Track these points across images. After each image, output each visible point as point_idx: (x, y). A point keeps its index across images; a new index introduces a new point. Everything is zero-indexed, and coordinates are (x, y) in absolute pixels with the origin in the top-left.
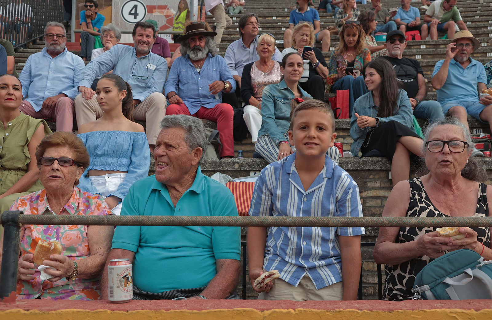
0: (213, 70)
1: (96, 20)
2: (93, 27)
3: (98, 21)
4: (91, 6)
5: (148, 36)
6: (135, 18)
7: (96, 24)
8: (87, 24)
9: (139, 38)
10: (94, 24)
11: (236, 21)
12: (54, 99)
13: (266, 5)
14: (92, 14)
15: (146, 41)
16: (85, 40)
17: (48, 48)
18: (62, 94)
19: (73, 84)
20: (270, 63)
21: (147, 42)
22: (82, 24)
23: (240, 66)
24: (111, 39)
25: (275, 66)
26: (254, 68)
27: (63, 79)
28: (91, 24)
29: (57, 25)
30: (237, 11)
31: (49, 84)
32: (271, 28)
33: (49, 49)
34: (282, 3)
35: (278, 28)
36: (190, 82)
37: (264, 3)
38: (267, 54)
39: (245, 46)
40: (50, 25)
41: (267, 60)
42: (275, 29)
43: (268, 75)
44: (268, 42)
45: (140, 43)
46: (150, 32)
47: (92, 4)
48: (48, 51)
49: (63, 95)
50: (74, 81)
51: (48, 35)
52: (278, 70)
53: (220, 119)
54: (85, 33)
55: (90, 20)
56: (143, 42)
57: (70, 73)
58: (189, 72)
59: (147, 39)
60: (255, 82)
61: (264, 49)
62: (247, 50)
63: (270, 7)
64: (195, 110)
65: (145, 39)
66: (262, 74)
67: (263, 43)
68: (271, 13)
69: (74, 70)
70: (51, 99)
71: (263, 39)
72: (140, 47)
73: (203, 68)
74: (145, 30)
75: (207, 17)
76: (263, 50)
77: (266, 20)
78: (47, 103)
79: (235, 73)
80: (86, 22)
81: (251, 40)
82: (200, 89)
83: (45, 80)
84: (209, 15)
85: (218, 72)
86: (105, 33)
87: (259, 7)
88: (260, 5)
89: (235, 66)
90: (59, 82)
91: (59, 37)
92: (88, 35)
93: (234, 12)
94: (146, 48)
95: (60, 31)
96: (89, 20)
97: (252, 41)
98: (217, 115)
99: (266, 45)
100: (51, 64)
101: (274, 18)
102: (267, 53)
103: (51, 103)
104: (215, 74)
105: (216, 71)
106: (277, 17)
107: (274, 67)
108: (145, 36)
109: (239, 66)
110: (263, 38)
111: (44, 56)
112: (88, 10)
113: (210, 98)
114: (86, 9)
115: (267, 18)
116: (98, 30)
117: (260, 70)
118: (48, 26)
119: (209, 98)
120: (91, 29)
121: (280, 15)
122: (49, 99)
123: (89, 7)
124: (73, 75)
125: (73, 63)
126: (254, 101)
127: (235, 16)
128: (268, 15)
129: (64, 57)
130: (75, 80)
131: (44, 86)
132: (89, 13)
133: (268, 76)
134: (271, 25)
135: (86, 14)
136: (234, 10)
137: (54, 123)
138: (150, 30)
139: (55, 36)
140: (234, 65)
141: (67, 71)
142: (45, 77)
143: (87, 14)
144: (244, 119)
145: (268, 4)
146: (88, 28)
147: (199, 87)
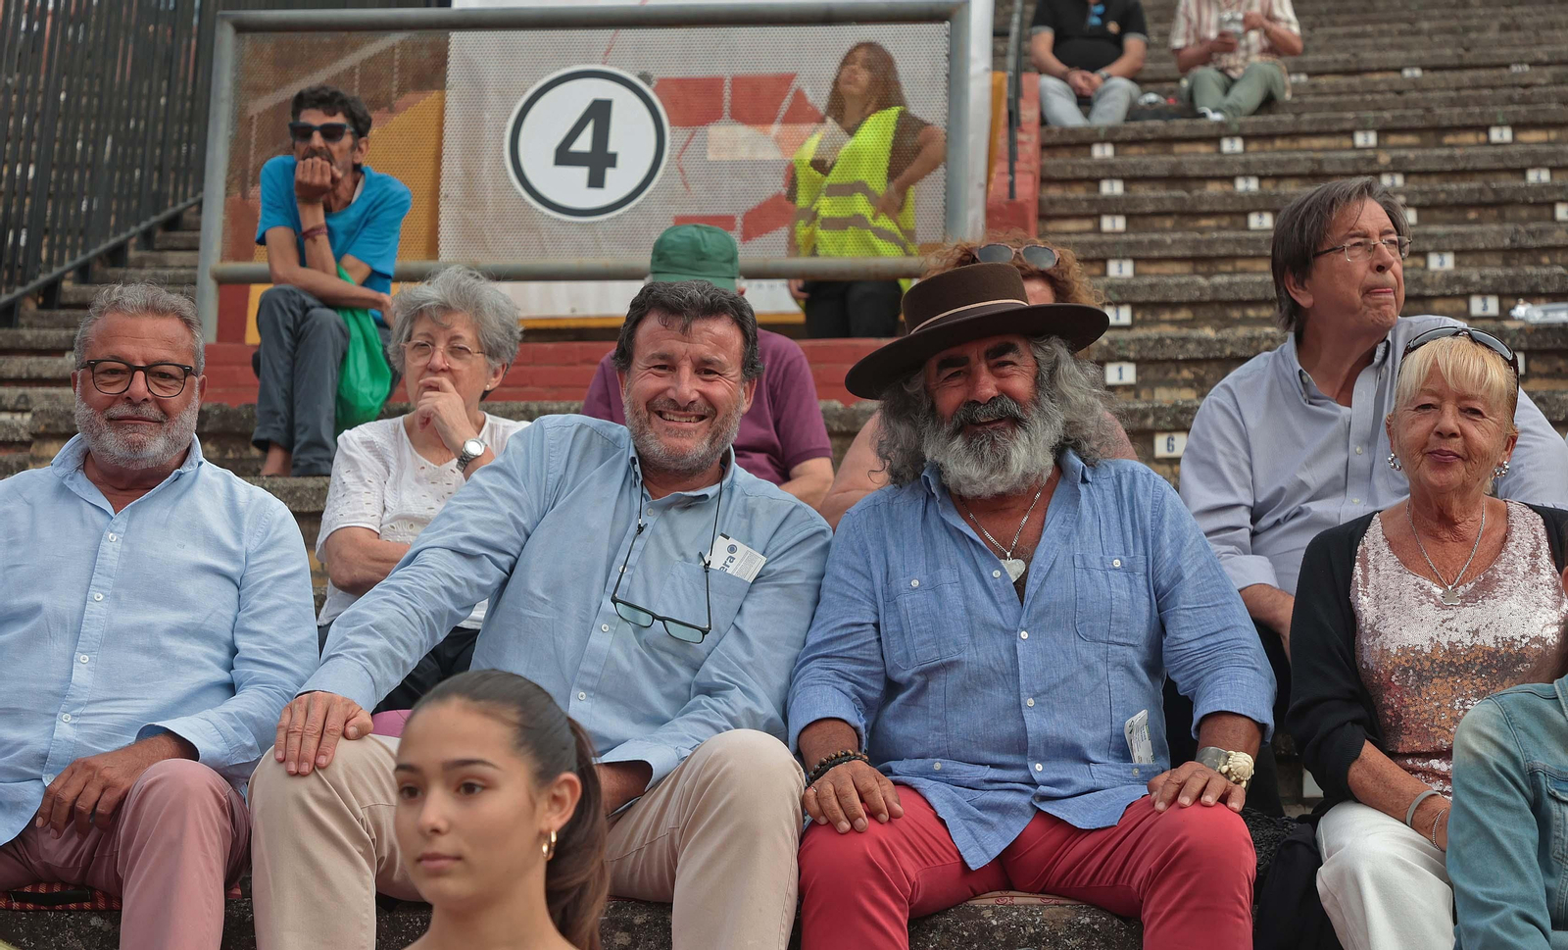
0: (1107, 570)
1: (353, 214)
2: (338, 258)
3: (366, 221)
4: (331, 133)
5: (705, 369)
6: (596, 181)
7: (352, 234)
8: (302, 240)
9: (653, 383)
10: (341, 239)
11: (1247, 164)
12: (114, 773)
13: (1441, 45)
14: (334, 180)
15: (695, 396)
16: (285, 336)
17: (89, 443)
18: (162, 740)
19: (230, 668)
20: (1478, 521)
21: (701, 402)
22: (269, 235)
23: (1287, 518)
24: (457, 365)
25: (1516, 535)
26: (1371, 556)
27: (169, 642)
28: (323, 239)
29: (159, 304)
30: (1247, 94)
31: (83, 674)
32: (1480, 205)
33: (94, 447)
34: (1552, 26)
35: (1526, 203)
36: (965, 656)
37: (1425, 25)
38: (1457, 474)
39: (1315, 388)
40: (116, 306)
41: (1456, 505)
42: (1509, 213)
43: (1470, 598)
44: (1469, 390)
45: (661, 414)
46: (720, 343)
47: (339, 119)
48: (87, 461)
49: (167, 745)
50: (234, 651)
51: (100, 367)
52: (1535, 569)
53: (1163, 902)
54: (287, 293)
55: (321, 212)
56: (678, 408)
57: (214, 603)
58: (952, 593)
59: (702, 386)
60: (1385, 653)
61: (1439, 434)
62: (1332, 419)
63: (1469, 58)
64: (993, 835)
65: (689, 386)
66: (1429, 594)
67: (1433, 394)
68: (1479, 102)
69: (238, 583)
70: (92, 768)
71: (1434, 372)
72: (657, 436)
73: (1041, 556)
74: (685, 329)
75: (1049, 140)
76: (1435, 443)
77: (1445, 152)
78: (69, 795)
79: (1255, 571)
80: (295, 223)
81: (1360, 349)
82: (1031, 702)
83: (58, 647)
84: (1064, 131)
85: (1141, 581)
86: (421, 328)
87: (1395, 56)
88: (1401, 47)
89: (1253, 521)
90: (144, 659)
91: (164, 376)
92: (306, 309)
93: (1230, 100)
94: (694, 443)
95: (170, 343)
96: (314, 217)
97: (1367, 359)
98: (1141, 873)
99: (1450, 408)
100: (104, 543)
101: (1501, 135)
102: (1459, 463)
103: (93, 793)
104: (1125, 594)
105: (1129, 570)
106: (1517, 127)
107: (1511, 546)
108: (686, 371)
109: (1278, 523)
110: (1435, 364)
111: (63, 491)
112: (314, 152)
113: (1093, 756)
114: (302, 146)
115: (1449, 139)
116: (364, 271)
117: (1417, 571)
118: (101, 313)
119: (1088, 761)
120: (325, 270)
121: (1541, 118)
122: (82, 767)
123: (317, 140)
124: (230, 613)
125: (238, 536)
126: (1378, 777)
127: (1235, 128)
128: (1455, 115)
129: (184, 503)
130: (242, 642)
131: (53, 687)
132: (314, 171)
133: (1468, 610)
134: (1481, 191)
135: (299, 176)
136: (1226, 91)
137: (95, 921)
138: (722, 328)
139: (140, 376)
140: (1243, 517)
141: (199, 588)
142: (64, 626)
143: (307, 179)
144: (1326, 904)
145: (1452, 31)
146: (303, 263)
147: (1024, 693)
